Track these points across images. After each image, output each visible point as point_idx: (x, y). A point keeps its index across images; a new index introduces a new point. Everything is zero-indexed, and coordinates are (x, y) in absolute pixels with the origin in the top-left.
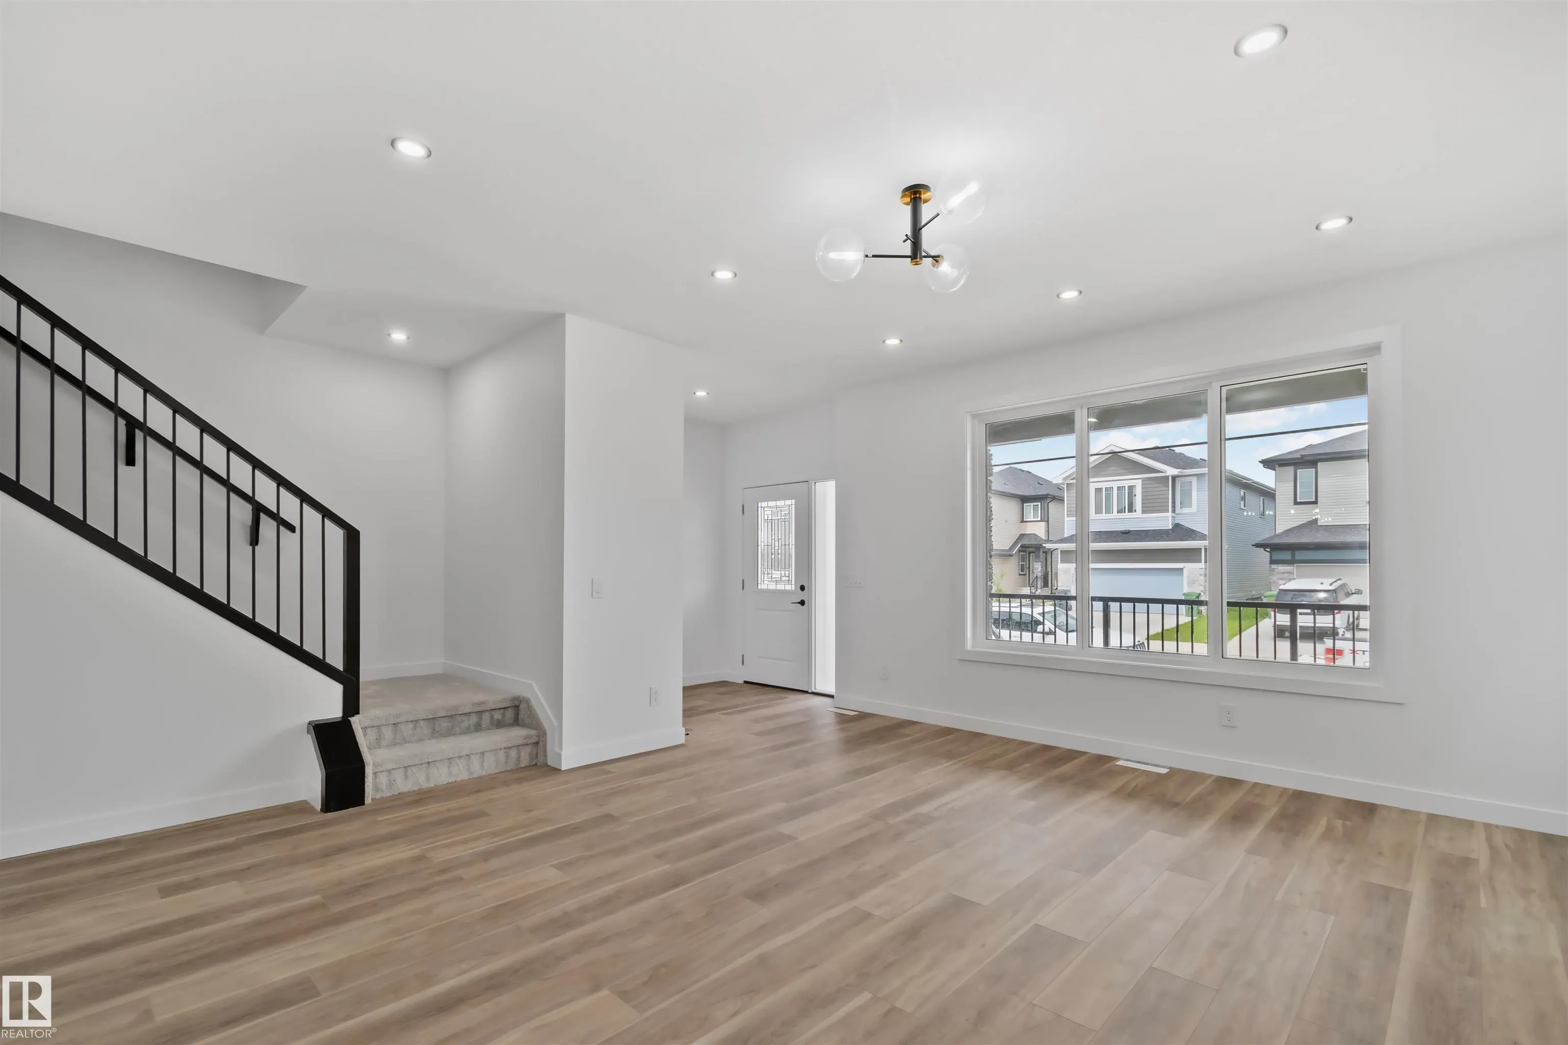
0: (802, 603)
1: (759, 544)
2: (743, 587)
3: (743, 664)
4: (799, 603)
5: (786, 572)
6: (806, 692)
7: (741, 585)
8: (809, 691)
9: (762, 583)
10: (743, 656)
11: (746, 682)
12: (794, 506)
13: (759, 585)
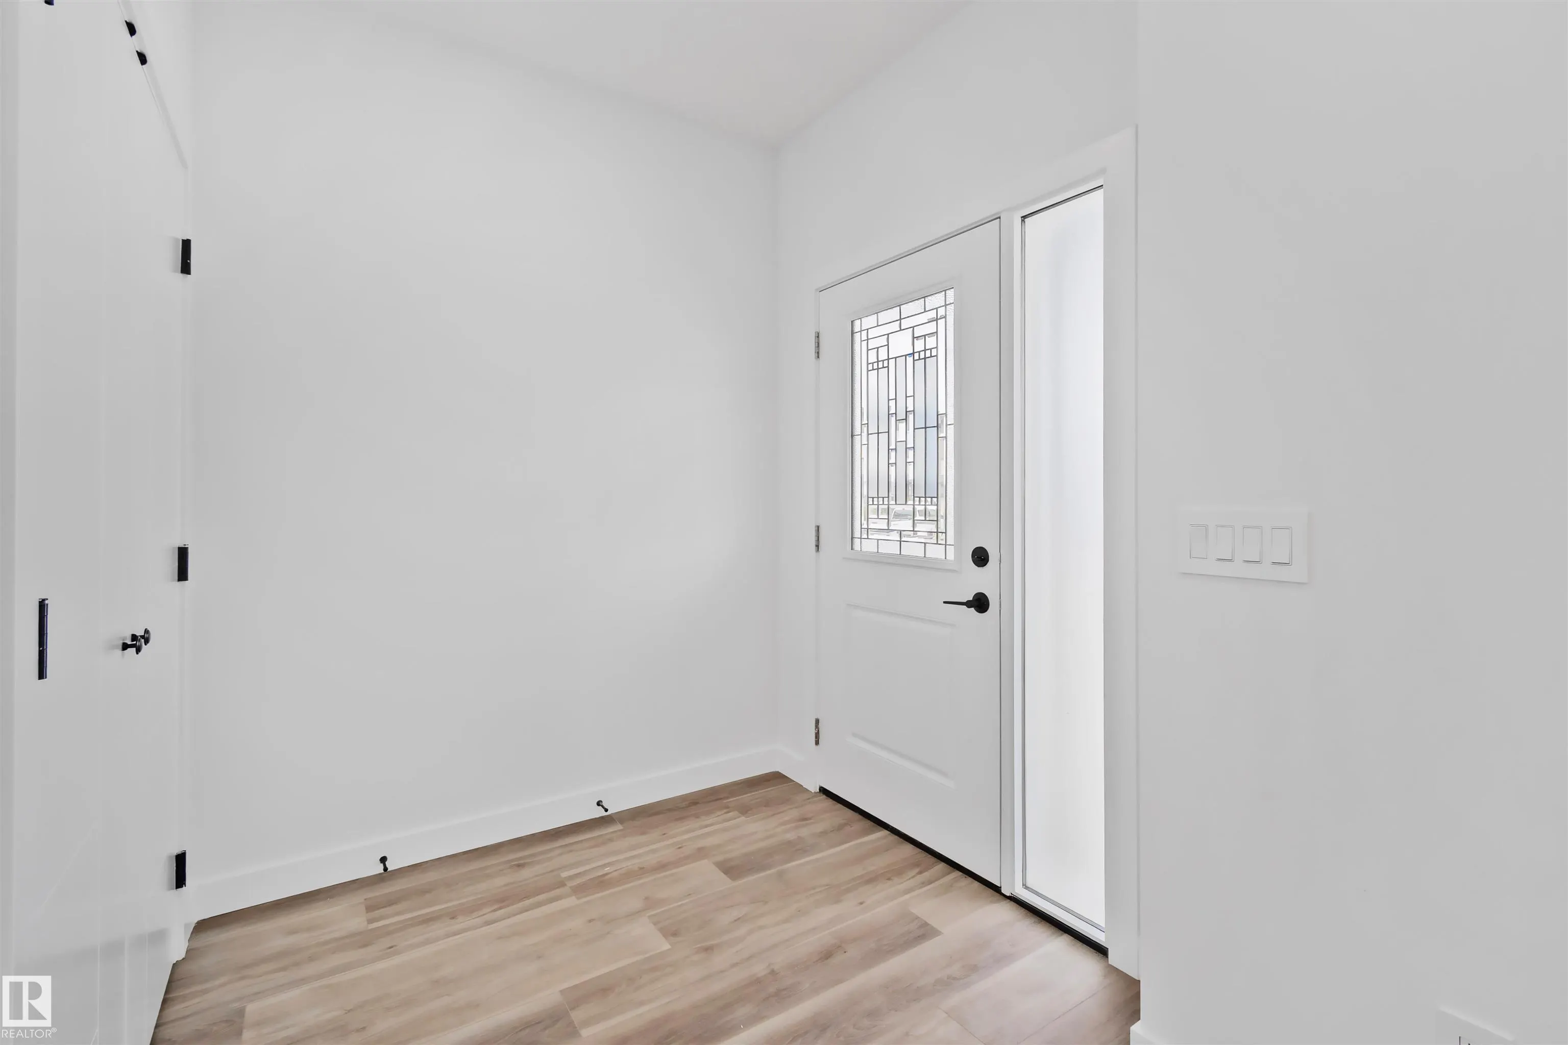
0: (980, 603)
1: (857, 431)
2: (817, 546)
3: (817, 743)
4: (968, 604)
5: (929, 508)
6: (997, 889)
7: (814, 539)
8: (1006, 891)
9: (865, 536)
10: (817, 721)
11: (823, 791)
12: (951, 308)
13: (857, 541)
